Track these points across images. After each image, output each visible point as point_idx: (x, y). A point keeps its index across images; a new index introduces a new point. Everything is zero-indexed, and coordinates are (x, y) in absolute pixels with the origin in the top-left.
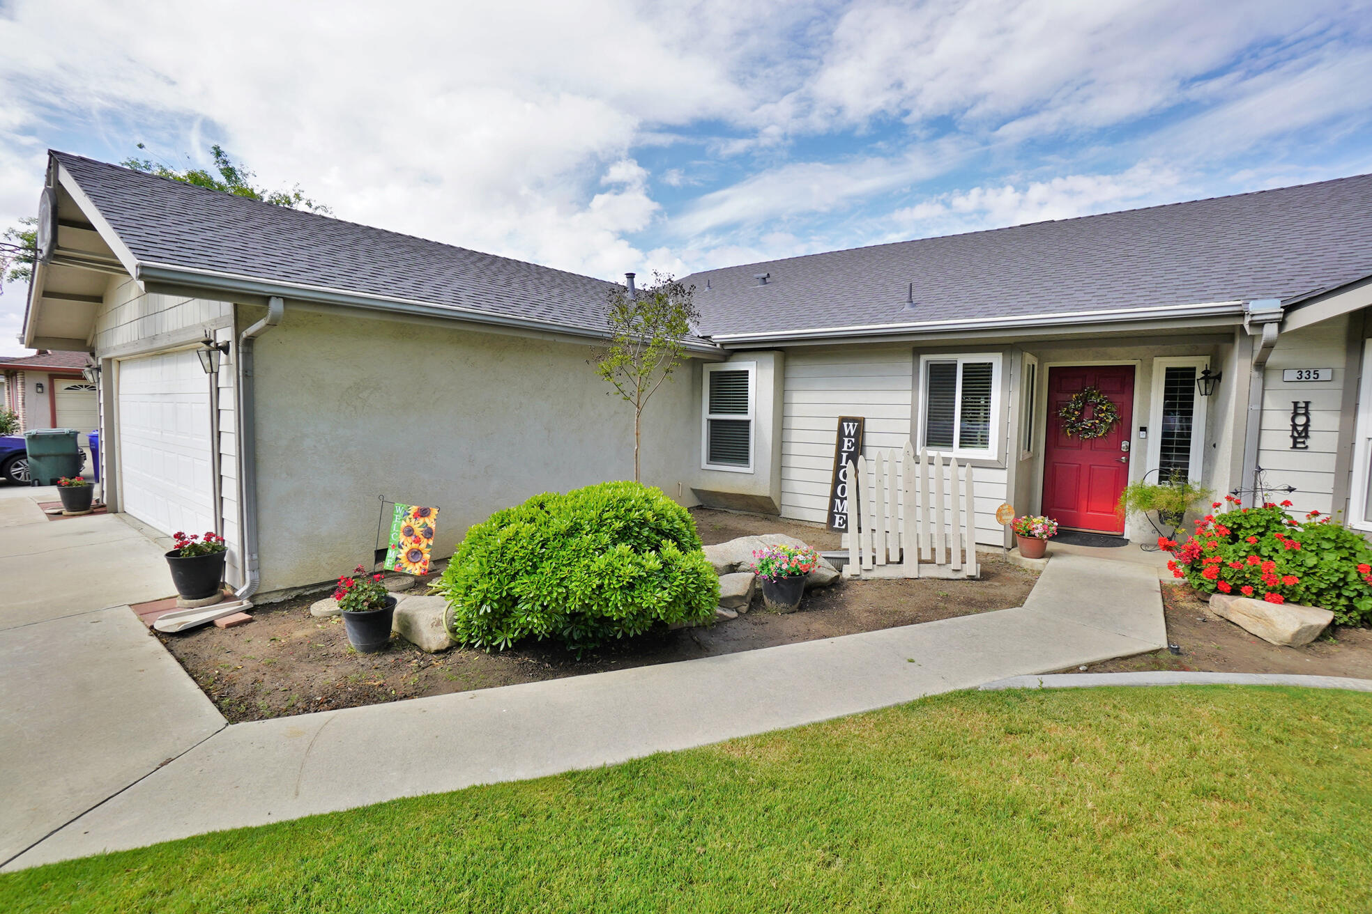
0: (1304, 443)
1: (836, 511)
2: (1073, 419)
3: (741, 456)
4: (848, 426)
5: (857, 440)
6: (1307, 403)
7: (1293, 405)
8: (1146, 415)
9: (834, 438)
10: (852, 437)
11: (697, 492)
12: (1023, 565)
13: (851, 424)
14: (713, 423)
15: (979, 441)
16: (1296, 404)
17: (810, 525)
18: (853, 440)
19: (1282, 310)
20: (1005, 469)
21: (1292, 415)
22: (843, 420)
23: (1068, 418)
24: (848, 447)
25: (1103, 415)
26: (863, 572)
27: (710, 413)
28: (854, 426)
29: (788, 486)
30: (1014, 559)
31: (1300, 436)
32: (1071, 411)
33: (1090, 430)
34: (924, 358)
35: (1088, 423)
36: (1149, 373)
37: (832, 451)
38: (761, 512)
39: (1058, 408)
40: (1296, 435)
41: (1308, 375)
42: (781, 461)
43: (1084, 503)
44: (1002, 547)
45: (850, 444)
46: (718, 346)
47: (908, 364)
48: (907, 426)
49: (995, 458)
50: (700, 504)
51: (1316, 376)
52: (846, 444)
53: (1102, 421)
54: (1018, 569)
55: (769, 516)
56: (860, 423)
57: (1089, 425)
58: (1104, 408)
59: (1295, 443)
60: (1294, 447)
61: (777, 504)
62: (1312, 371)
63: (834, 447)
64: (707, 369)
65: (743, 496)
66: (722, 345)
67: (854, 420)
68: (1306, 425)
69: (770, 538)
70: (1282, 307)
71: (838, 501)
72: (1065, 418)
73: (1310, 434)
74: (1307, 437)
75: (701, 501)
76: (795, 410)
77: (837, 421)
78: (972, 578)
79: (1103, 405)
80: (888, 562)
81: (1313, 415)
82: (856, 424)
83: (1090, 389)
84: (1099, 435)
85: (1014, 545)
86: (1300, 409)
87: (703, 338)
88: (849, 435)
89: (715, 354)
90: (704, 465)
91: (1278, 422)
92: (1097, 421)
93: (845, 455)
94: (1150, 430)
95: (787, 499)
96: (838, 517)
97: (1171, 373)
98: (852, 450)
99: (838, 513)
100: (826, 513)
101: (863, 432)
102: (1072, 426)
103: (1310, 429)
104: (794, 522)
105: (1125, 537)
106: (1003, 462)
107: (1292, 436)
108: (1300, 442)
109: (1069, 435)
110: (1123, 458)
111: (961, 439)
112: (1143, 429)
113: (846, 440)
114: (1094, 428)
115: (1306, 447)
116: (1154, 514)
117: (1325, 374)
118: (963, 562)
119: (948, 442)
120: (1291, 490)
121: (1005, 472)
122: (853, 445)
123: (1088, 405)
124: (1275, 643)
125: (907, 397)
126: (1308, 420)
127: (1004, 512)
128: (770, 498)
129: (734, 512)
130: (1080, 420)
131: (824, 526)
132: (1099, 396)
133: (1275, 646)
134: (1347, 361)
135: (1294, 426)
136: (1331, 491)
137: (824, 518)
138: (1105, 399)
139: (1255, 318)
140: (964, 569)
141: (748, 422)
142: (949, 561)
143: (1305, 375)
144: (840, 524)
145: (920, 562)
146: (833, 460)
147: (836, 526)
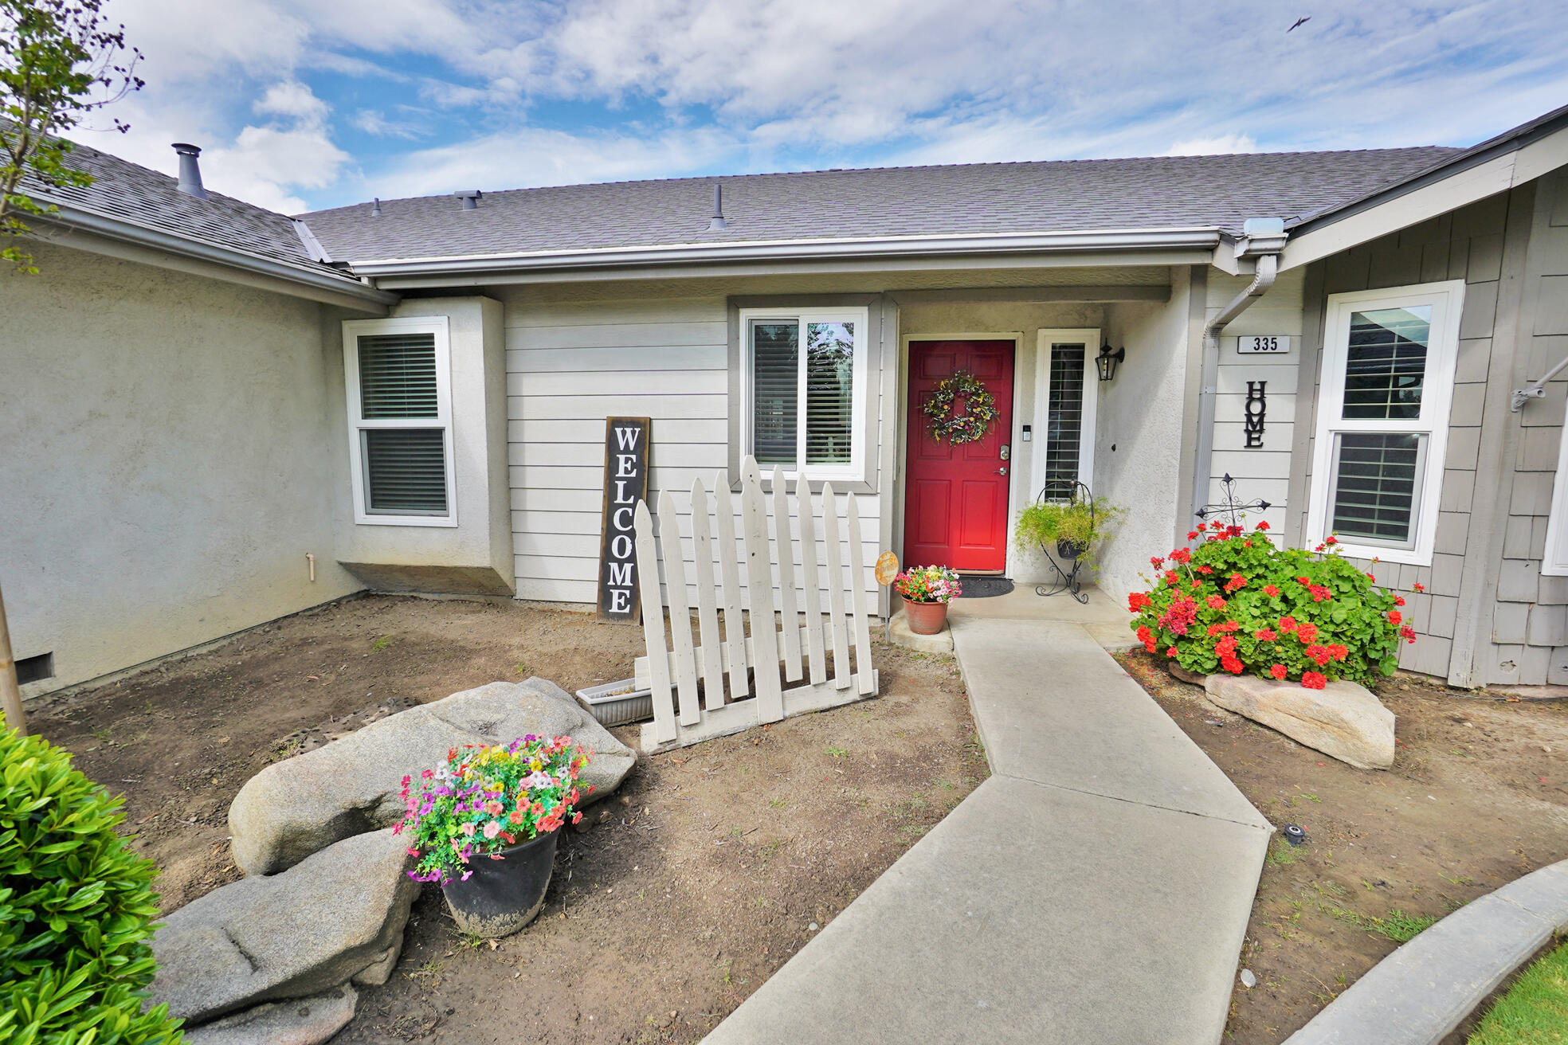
0: (1258, 439)
1: (611, 583)
2: (942, 416)
3: (433, 497)
4: (624, 433)
5: (640, 458)
6: (1263, 384)
7: (1247, 386)
8: (1029, 410)
9: (599, 455)
10: (632, 453)
11: (351, 568)
12: (917, 646)
13: (629, 430)
14: (374, 438)
15: (831, 452)
16: (1251, 384)
17: (569, 608)
18: (634, 457)
19: (1286, 235)
20: (875, 494)
21: (1246, 402)
22: (614, 423)
23: (936, 415)
24: (626, 471)
25: (979, 409)
26: (681, 731)
27: (366, 416)
28: (633, 433)
29: (523, 545)
30: (902, 637)
31: (1255, 427)
32: (940, 405)
33: (963, 431)
34: (746, 314)
35: (960, 422)
36: (1033, 351)
37: (598, 478)
38: (479, 593)
39: (921, 402)
40: (1250, 428)
41: (1266, 346)
42: (509, 500)
43: (955, 535)
44: (876, 616)
45: (629, 466)
46: (365, 281)
47: (717, 325)
48: (721, 431)
49: (861, 478)
50: (364, 587)
51: (1273, 346)
52: (622, 465)
53: (978, 418)
54: (912, 654)
55: (495, 599)
56: (643, 426)
57: (962, 424)
58: (981, 400)
59: (1250, 439)
60: (1249, 445)
61: (505, 577)
62: (1270, 339)
63: (602, 471)
64: (352, 332)
65: (441, 571)
66: (375, 279)
67: (633, 422)
68: (1262, 415)
69: (468, 702)
70: (1285, 231)
71: (614, 566)
72: (932, 415)
73: (1265, 426)
74: (1261, 431)
75: (364, 582)
76: (529, 408)
77: (603, 425)
78: (868, 697)
79: (979, 395)
80: (729, 700)
81: (1268, 400)
82: (637, 430)
83: (962, 374)
84: (976, 438)
85: (893, 611)
86: (1256, 393)
87: (334, 265)
88: (627, 450)
89: (361, 298)
90: (361, 516)
91: (1231, 409)
92: (972, 419)
93: (621, 485)
94: (1034, 429)
95: (524, 567)
96: (615, 593)
97: (1057, 351)
98: (634, 474)
99: (616, 587)
100: (595, 587)
101: (650, 443)
102: (942, 427)
103: (1266, 419)
104: (539, 606)
105: (1007, 577)
106: (872, 485)
107: (1247, 430)
108: (1255, 439)
109: (938, 439)
110: (1002, 469)
111: (808, 450)
112: (1027, 428)
113: (622, 458)
114: (968, 429)
115: (1261, 445)
116: (1052, 543)
117: (1283, 344)
118: (854, 670)
119: (787, 454)
120: (1265, 505)
121: (876, 500)
122: (633, 466)
123: (960, 397)
124: (1359, 765)
125: (721, 382)
126: (1264, 406)
127: (885, 565)
128: (491, 569)
129: (430, 597)
130: (950, 417)
131: (593, 609)
132: (974, 382)
133: (1361, 770)
134: (1304, 325)
135: (1249, 415)
136: (1285, 504)
137: (591, 594)
138: (980, 386)
139: (1255, 246)
140: (855, 684)
141: (438, 433)
142: (830, 675)
143: (1262, 344)
144: (620, 606)
145: (786, 686)
146: (601, 494)
147: (615, 609)
